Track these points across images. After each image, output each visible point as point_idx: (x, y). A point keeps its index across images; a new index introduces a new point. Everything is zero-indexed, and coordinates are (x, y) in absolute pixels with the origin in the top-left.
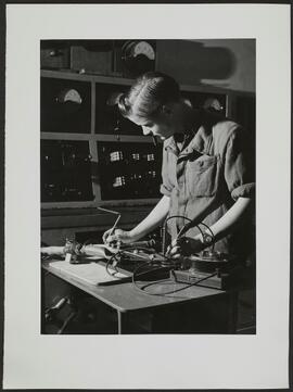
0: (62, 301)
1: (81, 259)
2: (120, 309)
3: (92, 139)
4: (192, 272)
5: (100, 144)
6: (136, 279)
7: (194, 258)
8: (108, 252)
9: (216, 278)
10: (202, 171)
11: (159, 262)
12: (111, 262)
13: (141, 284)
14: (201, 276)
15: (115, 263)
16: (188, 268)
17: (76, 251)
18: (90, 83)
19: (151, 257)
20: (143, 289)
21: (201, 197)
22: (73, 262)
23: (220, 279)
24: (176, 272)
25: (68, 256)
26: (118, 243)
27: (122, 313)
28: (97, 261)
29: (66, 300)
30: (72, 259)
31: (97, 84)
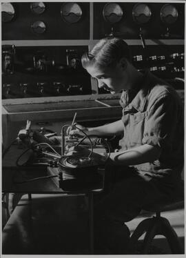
3: (91, 44)
10: (136, 123)
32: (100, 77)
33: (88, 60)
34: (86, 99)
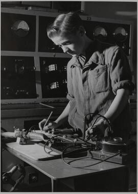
0: (14, 168)
1: (27, 141)
2: (53, 178)
3: (36, 55)
4: (102, 152)
5: (41, 59)
6: (64, 156)
7: (104, 142)
8: (45, 137)
9: (118, 156)
10: (99, 75)
11: (80, 145)
12: (47, 144)
13: (68, 160)
14: (109, 155)
15: (50, 145)
16: (100, 149)
17: (24, 135)
18: (35, 16)
19: (75, 140)
20: (69, 163)
21: (99, 92)
22: (21, 143)
23: (121, 158)
24: (92, 152)
25: (19, 139)
26: (53, 130)
27: (54, 181)
28: (38, 143)
29: (17, 167)
30: (21, 142)
31: (40, 17)
32: (65, 44)
33: (55, 30)
34: (31, 102)
